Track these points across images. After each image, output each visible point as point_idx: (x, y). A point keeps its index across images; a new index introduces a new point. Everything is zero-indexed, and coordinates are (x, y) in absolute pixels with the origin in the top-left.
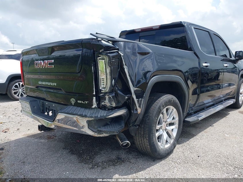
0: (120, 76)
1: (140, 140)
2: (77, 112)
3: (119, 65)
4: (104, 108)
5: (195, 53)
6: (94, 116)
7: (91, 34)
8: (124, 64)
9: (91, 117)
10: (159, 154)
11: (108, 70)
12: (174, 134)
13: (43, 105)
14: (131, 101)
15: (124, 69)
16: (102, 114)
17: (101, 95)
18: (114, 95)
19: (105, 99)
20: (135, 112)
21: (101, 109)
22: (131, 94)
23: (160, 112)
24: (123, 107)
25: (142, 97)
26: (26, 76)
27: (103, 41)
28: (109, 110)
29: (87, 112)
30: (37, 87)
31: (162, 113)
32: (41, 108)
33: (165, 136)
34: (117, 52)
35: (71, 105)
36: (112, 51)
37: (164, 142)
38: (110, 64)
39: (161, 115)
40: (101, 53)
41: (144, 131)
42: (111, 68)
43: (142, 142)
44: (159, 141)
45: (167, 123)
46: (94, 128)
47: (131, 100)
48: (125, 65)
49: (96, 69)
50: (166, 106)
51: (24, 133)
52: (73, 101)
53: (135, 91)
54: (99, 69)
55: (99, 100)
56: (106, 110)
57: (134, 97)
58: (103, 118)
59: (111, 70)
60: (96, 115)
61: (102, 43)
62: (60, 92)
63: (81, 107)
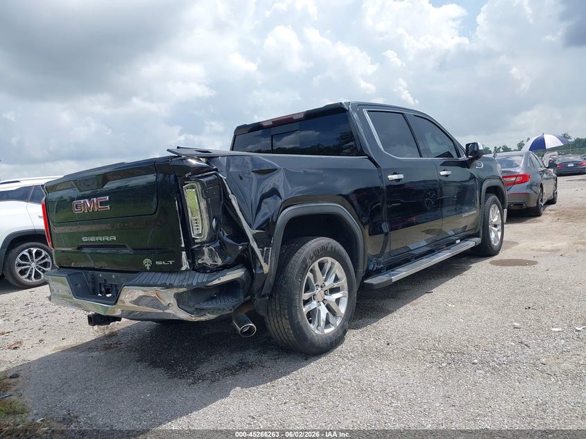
0: (225, 212)
1: (276, 321)
2: (156, 281)
3: (220, 195)
4: (203, 269)
5: (370, 159)
6: (185, 283)
7: (168, 150)
8: (230, 192)
9: (181, 286)
10: (313, 344)
11: (203, 205)
12: (342, 309)
13: (94, 279)
14: (251, 254)
15: (230, 201)
16: (199, 279)
17: (195, 246)
18: (218, 244)
19: (203, 254)
20: (259, 272)
21: (197, 271)
22: (248, 241)
23: (305, 268)
24: (238, 264)
25: (268, 245)
26: (56, 230)
27: (190, 160)
28: (212, 271)
29: (174, 279)
30: (80, 248)
31: (312, 271)
32: (90, 285)
33: (324, 312)
34: (215, 174)
35: (145, 270)
36: (206, 174)
37: (322, 324)
38: (206, 194)
39: (309, 275)
40: (188, 179)
41: (280, 305)
42: (207, 201)
43: (278, 326)
44: (310, 322)
45: (325, 289)
46: (190, 306)
47: (250, 251)
48: (232, 193)
49: (182, 204)
50: (318, 257)
51: (54, 346)
52: (147, 263)
53: (254, 236)
54: (188, 205)
55: (192, 256)
56: (206, 273)
57: (254, 245)
58: (202, 286)
59: (207, 204)
60: (190, 282)
61: (187, 162)
62: (125, 251)
63: (163, 272)
